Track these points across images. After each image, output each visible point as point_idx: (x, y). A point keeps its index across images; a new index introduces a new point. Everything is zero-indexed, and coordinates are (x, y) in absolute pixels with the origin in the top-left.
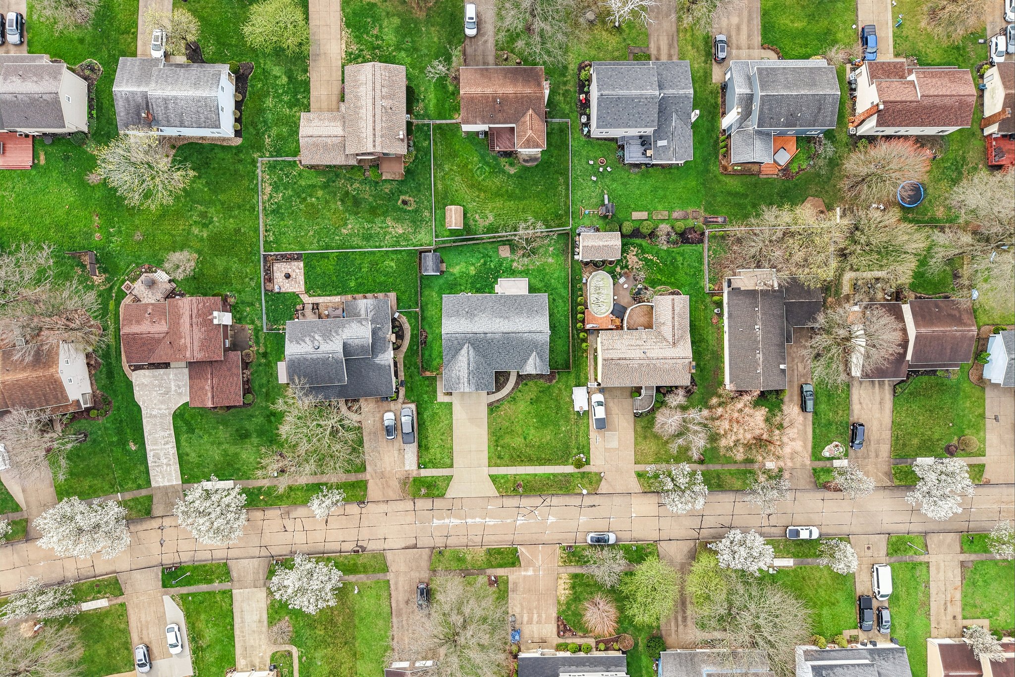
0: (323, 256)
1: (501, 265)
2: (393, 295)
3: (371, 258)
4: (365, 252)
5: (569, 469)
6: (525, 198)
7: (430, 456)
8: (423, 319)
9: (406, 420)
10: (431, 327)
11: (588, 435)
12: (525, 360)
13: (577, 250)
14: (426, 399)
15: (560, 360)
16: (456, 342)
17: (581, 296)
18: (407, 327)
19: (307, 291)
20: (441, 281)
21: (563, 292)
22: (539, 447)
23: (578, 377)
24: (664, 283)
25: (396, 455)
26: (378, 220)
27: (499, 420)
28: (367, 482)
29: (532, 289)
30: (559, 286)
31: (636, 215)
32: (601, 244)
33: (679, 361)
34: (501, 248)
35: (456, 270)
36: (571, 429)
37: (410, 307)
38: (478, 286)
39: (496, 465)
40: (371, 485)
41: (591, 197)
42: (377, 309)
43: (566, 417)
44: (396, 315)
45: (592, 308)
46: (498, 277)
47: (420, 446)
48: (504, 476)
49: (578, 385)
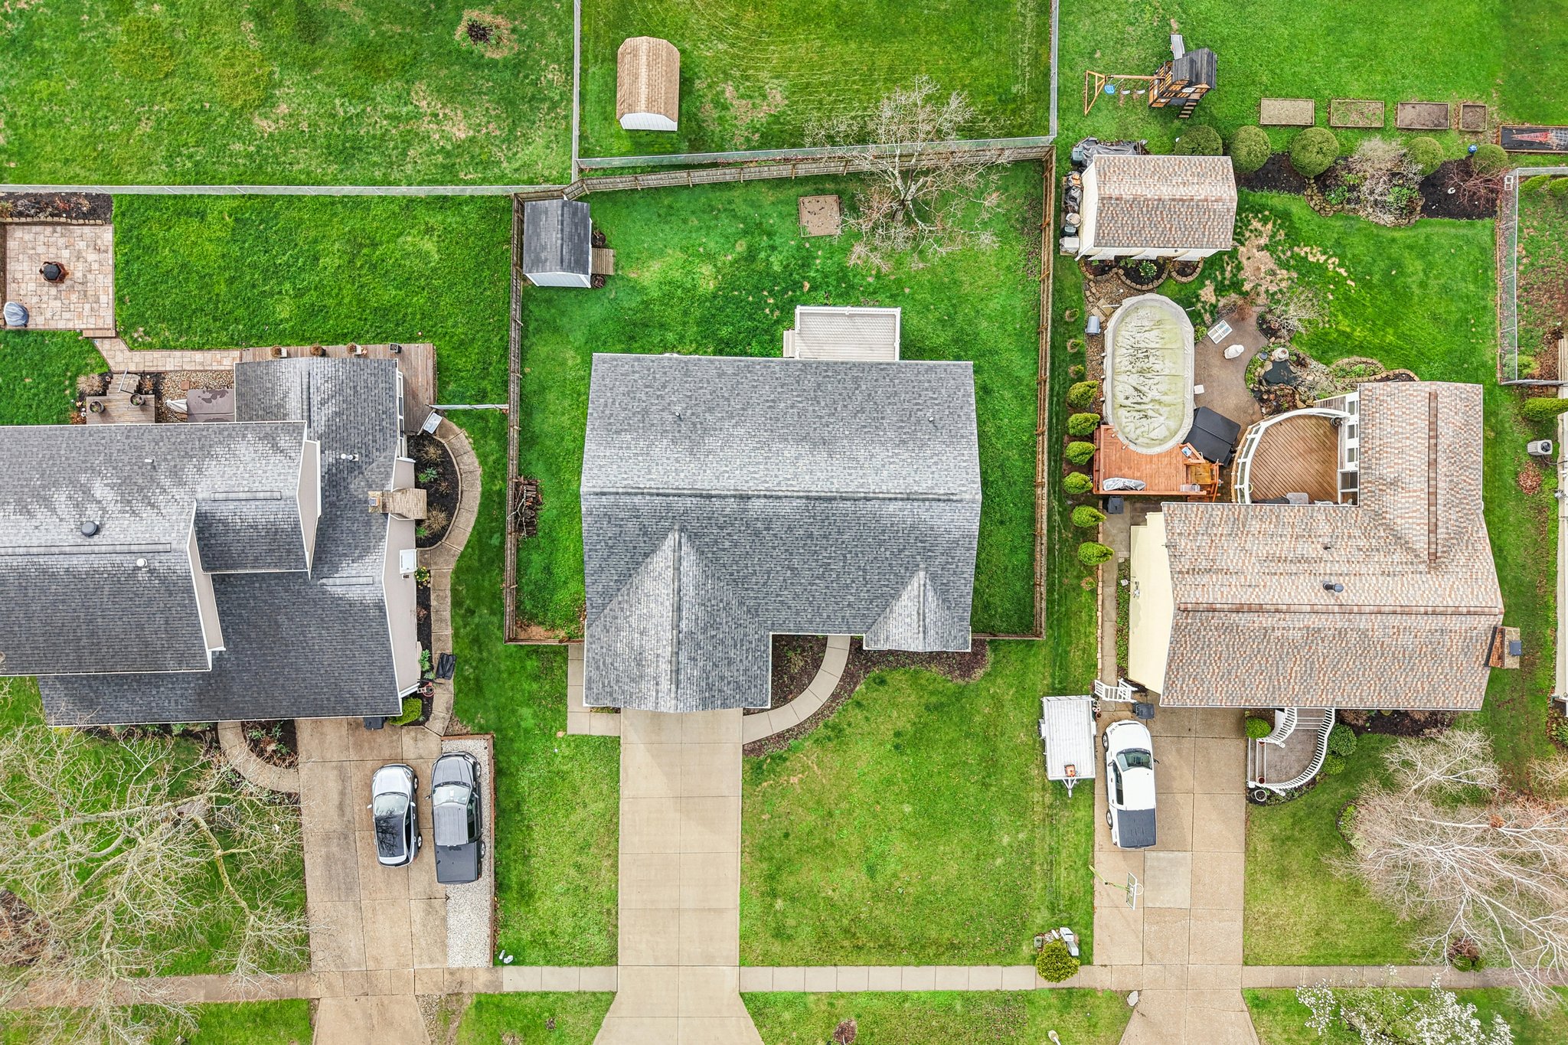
0: (187, 209)
1: (805, 265)
2: (421, 354)
3: (354, 223)
4: (333, 201)
5: (1021, 978)
6: (898, 33)
7: (535, 924)
8: (528, 440)
9: (449, 800)
10: (554, 470)
11: (1088, 862)
12: (885, 600)
13: (1073, 218)
14: (529, 722)
15: (1002, 601)
16: (631, 526)
17: (1081, 377)
18: (469, 465)
19: (123, 330)
20: (596, 311)
21: (1019, 364)
22: (919, 902)
23: (1060, 660)
24: (1361, 349)
25: (418, 916)
26: (384, 92)
27: (783, 806)
28: (311, 1005)
29: (911, 348)
30: (1005, 343)
31: (1275, 110)
32: (1166, 191)
33: (1454, 623)
34: (809, 204)
35: (650, 275)
36: (1030, 843)
37: (482, 397)
38: (725, 332)
39: (768, 960)
40: (326, 1017)
41: (1122, 42)
42: (348, 394)
43: (1016, 798)
44: (432, 423)
45: (1121, 420)
46: (793, 302)
47: (500, 887)
48: (794, 1000)
49: (1061, 690)
